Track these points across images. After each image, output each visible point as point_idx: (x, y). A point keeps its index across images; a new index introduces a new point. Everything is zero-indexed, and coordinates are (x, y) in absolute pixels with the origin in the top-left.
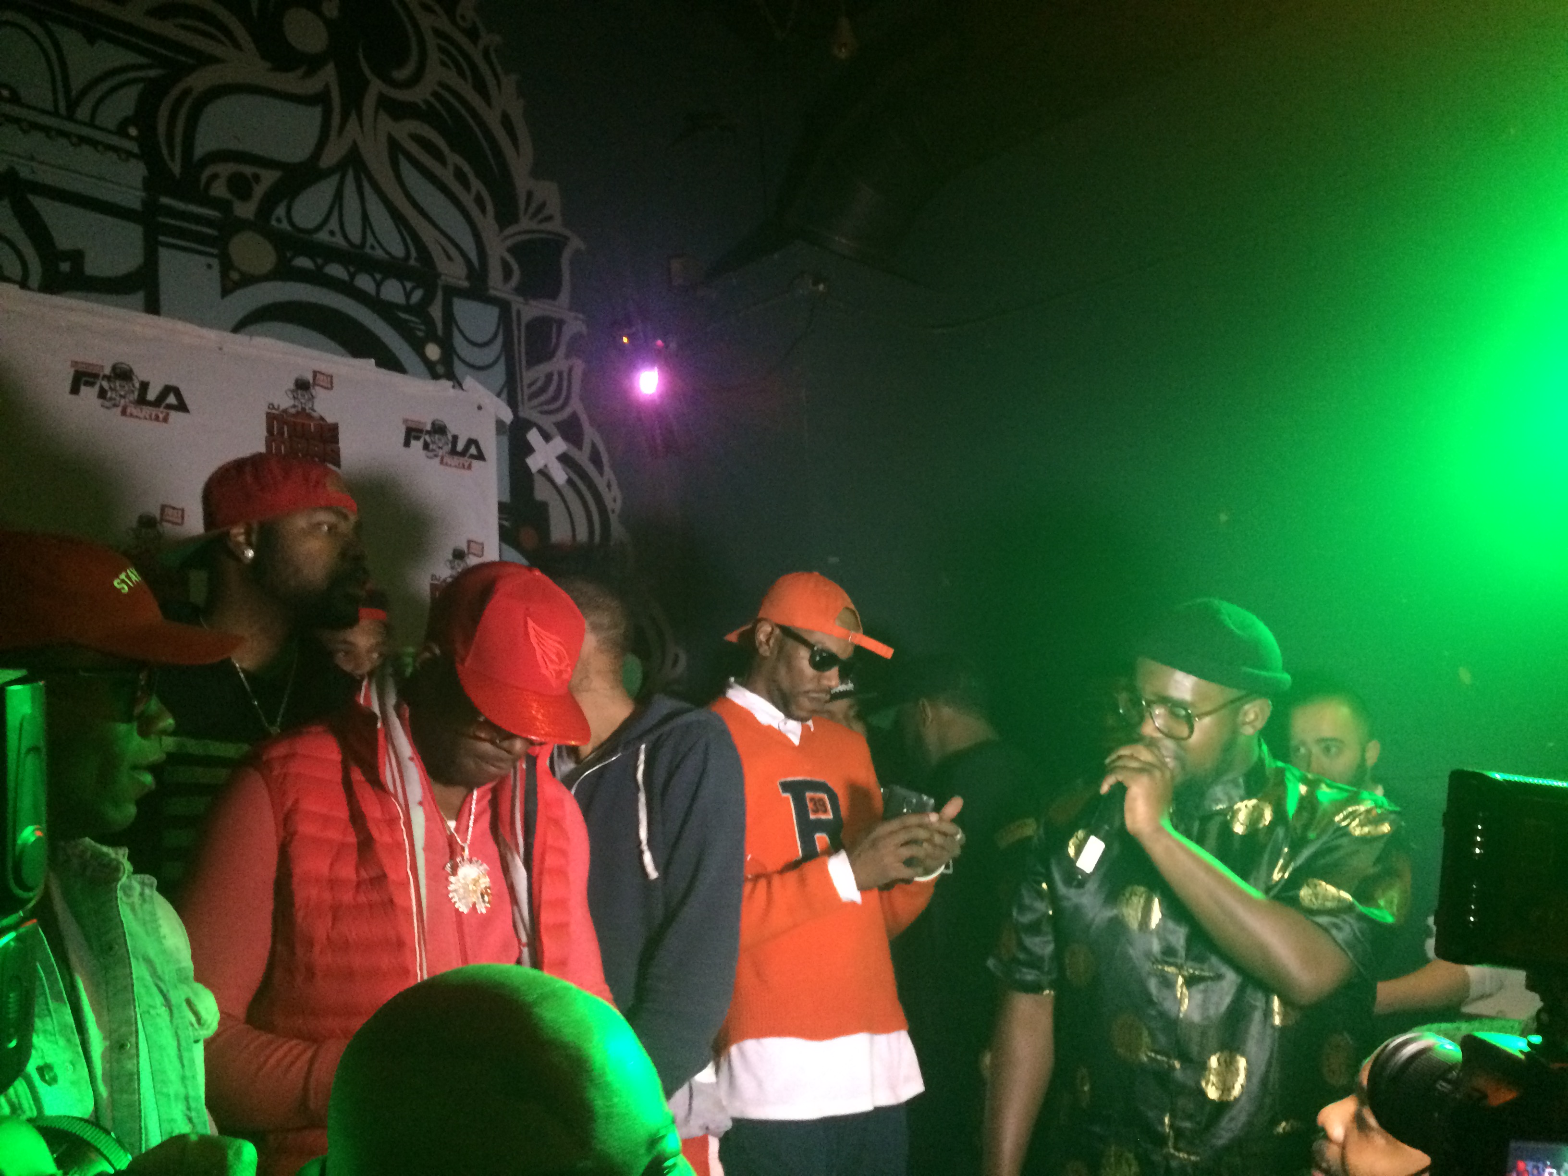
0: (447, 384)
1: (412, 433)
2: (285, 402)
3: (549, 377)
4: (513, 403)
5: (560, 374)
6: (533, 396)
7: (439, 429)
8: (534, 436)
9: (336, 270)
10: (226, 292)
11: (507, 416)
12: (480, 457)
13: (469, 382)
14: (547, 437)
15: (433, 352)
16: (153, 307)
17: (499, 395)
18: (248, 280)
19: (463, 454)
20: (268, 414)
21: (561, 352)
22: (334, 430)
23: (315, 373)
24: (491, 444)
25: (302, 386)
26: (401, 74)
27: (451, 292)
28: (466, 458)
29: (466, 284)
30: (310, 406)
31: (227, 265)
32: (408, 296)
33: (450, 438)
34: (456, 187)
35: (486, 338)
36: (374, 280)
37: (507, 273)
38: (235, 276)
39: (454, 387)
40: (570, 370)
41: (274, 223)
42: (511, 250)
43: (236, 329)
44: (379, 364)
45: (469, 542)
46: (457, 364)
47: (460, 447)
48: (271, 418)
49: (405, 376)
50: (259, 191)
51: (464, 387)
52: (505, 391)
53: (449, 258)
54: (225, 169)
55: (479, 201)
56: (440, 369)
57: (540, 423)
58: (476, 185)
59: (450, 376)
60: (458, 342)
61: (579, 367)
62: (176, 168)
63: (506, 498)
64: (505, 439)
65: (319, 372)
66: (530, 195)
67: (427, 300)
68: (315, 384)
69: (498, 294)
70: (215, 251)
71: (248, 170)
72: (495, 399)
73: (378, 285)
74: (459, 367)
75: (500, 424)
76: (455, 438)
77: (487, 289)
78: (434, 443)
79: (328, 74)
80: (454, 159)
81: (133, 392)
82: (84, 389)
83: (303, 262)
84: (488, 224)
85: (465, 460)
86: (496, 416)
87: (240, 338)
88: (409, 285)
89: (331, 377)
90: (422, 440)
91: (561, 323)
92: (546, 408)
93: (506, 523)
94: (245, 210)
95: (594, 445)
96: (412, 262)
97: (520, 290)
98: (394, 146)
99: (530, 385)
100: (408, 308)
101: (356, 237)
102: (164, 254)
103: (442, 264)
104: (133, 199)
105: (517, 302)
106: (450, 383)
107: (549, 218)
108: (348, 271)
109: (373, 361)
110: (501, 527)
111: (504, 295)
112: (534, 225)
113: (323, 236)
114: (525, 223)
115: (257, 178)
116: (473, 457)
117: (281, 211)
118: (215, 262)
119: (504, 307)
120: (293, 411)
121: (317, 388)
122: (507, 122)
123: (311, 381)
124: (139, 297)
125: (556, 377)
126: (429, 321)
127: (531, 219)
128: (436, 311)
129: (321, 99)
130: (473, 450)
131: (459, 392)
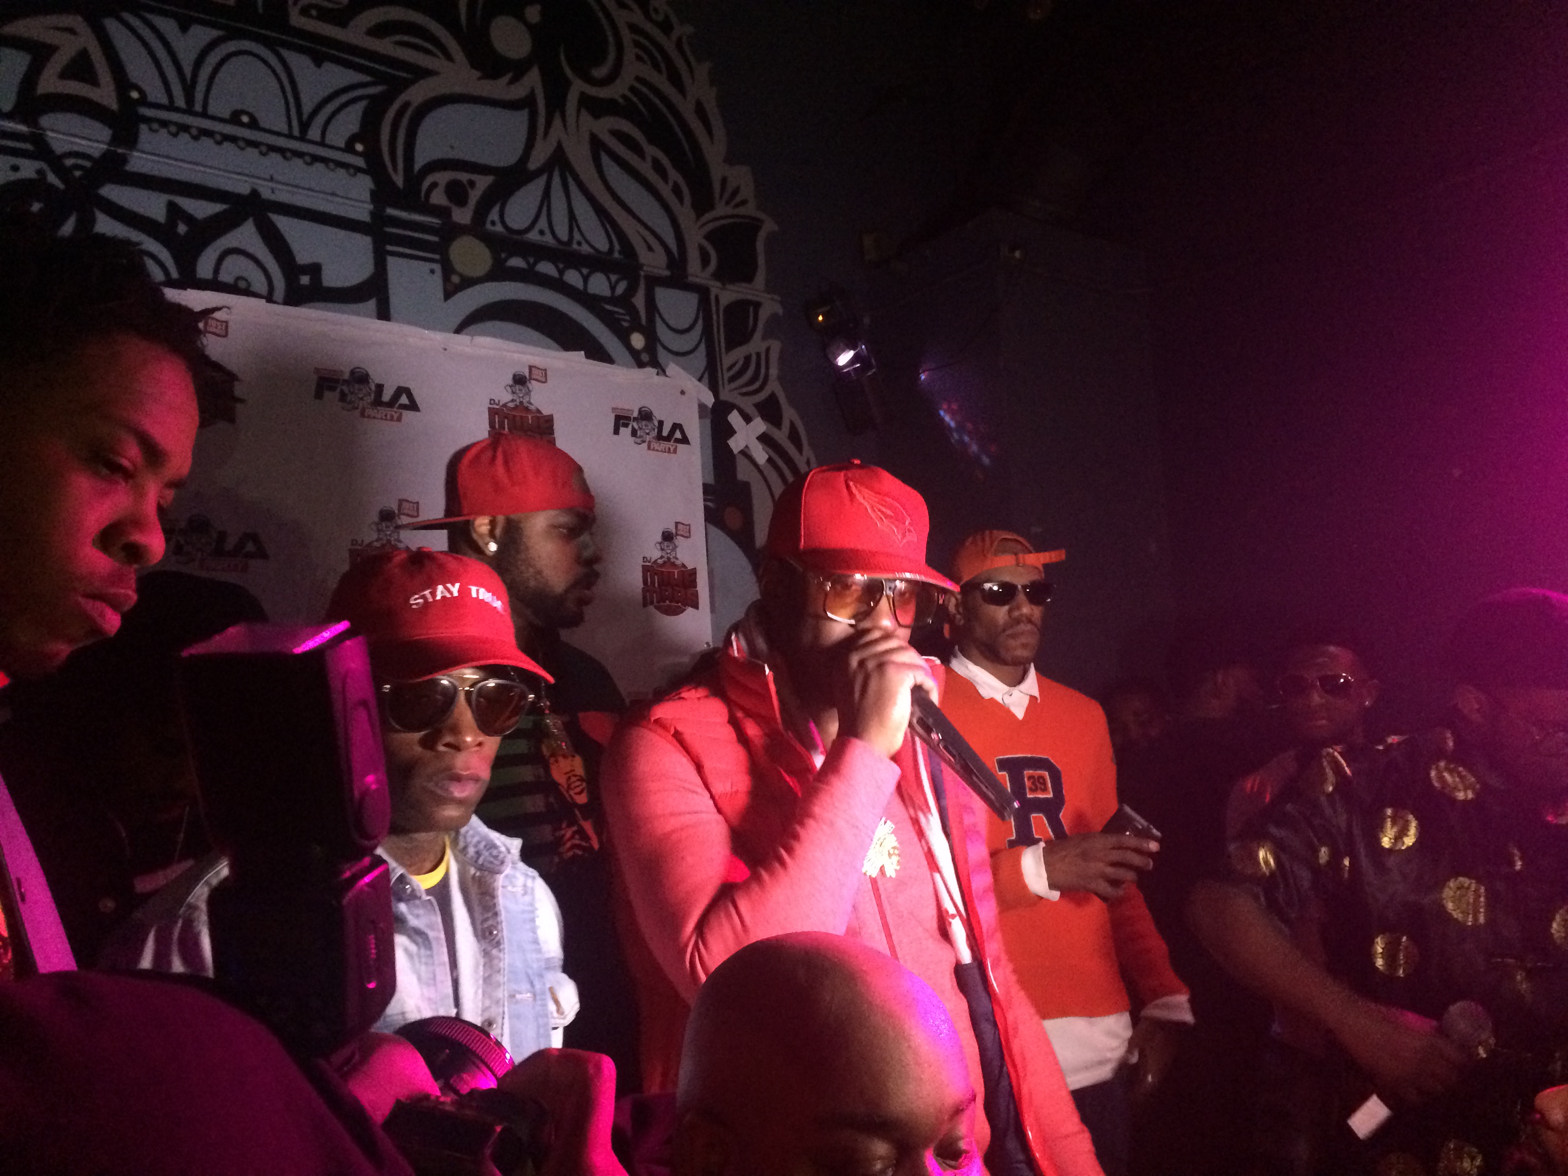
0: (650, 371)
1: (621, 421)
2: (505, 397)
3: (748, 359)
4: (714, 387)
5: (758, 355)
6: (732, 379)
7: (645, 415)
8: (734, 418)
9: (546, 268)
10: (448, 296)
11: (709, 400)
12: (685, 440)
13: (673, 368)
14: (748, 419)
15: (638, 341)
16: (384, 314)
17: (700, 380)
18: (468, 282)
19: (668, 438)
20: (489, 409)
21: (758, 335)
22: (550, 420)
23: (531, 368)
24: (694, 428)
25: (519, 380)
26: (600, 72)
27: (654, 281)
28: (672, 443)
29: (667, 273)
30: (528, 400)
31: (448, 270)
32: (613, 288)
33: (656, 424)
34: (653, 177)
35: (686, 326)
36: (581, 274)
37: (705, 260)
38: (455, 279)
39: (658, 374)
40: (768, 350)
41: (488, 226)
42: (708, 237)
43: (458, 331)
44: (589, 356)
45: (677, 523)
46: (660, 349)
47: (665, 432)
48: (492, 412)
49: (613, 366)
50: (475, 196)
51: (667, 373)
52: (706, 376)
53: (650, 248)
54: (443, 178)
55: (677, 191)
56: (645, 357)
57: (742, 406)
58: (674, 175)
59: (655, 363)
60: (661, 331)
61: (776, 346)
62: (399, 180)
63: (711, 480)
64: (708, 422)
65: (535, 367)
66: (724, 181)
67: (631, 290)
68: (531, 379)
69: (698, 280)
70: (437, 257)
71: (464, 177)
72: (697, 383)
73: (586, 279)
74: (662, 355)
75: (702, 407)
76: (661, 423)
77: (686, 277)
78: (640, 429)
79: (533, 79)
80: (651, 150)
81: (370, 394)
82: (328, 394)
83: (516, 262)
84: (685, 213)
85: (670, 445)
86: (698, 399)
87: (463, 339)
88: (614, 278)
89: (545, 370)
90: (630, 427)
91: (757, 305)
92: (744, 390)
93: (710, 504)
94: (462, 216)
95: (792, 425)
96: (616, 255)
97: (718, 276)
98: (596, 144)
99: (730, 368)
100: (612, 300)
101: (564, 237)
102: (391, 261)
103: (644, 256)
104: (362, 212)
105: (715, 287)
106: (654, 371)
107: (744, 202)
108: (557, 267)
109: (583, 352)
110: (706, 508)
111: (703, 282)
112: (729, 210)
113: (533, 236)
114: (721, 209)
115: (472, 184)
116: (678, 441)
117: (494, 215)
118: (437, 267)
119: (703, 293)
120: (511, 405)
121: (533, 382)
122: (700, 111)
123: (527, 375)
124: (372, 304)
125: (754, 358)
126: (633, 311)
127: (727, 203)
128: (639, 301)
129: (527, 103)
130: (678, 435)
131: (662, 379)
